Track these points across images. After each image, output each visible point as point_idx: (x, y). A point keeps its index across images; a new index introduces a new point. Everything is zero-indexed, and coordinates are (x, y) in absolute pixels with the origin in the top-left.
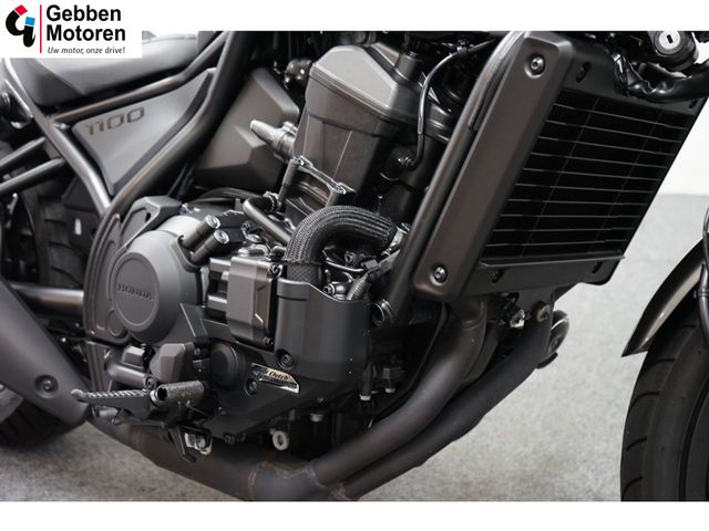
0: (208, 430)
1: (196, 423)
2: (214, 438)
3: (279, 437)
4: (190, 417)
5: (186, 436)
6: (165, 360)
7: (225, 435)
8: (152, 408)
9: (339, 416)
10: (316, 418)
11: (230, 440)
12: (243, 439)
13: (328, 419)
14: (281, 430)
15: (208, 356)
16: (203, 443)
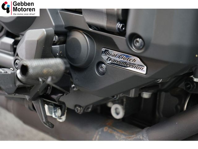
0: (64, 103)
1: (54, 97)
2: (68, 109)
3: (116, 109)
4: (49, 92)
5: (46, 106)
6: (29, 43)
7: (76, 106)
8: (18, 83)
9: (163, 94)
10: (146, 95)
11: (79, 110)
12: (90, 110)
13: (155, 96)
14: (118, 103)
15: (64, 42)
16: (59, 112)
